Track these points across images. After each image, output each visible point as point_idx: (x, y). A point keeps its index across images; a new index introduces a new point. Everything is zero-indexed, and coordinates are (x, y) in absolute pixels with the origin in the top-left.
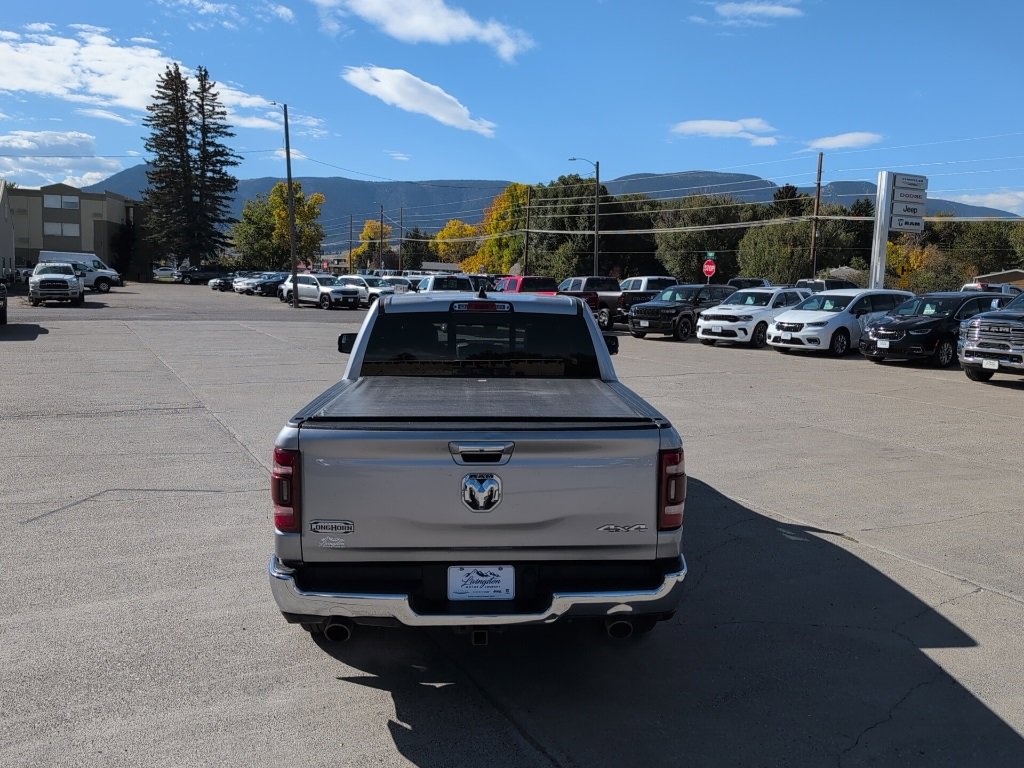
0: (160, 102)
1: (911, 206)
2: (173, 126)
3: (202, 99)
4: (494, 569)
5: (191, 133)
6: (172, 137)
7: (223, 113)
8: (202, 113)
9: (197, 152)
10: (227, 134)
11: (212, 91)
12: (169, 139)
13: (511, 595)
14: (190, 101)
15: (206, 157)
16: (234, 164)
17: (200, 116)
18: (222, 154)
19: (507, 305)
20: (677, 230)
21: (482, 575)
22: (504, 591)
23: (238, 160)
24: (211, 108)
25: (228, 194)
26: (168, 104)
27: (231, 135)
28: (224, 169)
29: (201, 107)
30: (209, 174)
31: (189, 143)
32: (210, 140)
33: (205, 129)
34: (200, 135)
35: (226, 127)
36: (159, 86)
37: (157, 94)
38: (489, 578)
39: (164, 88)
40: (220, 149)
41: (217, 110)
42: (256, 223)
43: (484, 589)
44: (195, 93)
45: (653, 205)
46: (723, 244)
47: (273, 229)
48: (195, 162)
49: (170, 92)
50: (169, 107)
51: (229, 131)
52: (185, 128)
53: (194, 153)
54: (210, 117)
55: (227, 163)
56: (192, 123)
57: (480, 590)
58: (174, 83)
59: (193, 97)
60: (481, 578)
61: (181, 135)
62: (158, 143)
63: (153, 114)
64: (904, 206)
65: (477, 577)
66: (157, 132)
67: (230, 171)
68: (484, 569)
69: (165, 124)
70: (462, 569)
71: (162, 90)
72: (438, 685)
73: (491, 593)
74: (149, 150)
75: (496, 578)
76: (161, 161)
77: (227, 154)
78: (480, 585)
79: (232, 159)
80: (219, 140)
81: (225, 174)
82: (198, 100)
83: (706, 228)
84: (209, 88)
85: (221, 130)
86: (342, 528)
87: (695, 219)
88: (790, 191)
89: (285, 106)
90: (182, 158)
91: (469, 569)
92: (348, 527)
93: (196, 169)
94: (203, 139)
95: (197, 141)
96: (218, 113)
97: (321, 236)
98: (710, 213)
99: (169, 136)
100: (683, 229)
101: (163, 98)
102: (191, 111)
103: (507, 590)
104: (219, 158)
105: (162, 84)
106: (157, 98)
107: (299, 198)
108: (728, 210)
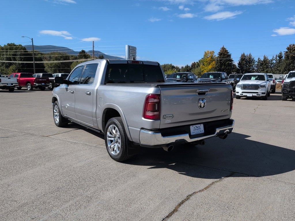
1: (133, 54)
4: (199, 125)
13: (203, 132)
19: (142, 62)
20: (51, 62)
21: (197, 127)
38: (198, 128)
43: (198, 131)
45: (42, 54)
46: (66, 66)
57: (197, 131)
64: (132, 54)
65: (196, 128)
68: (197, 126)
70: (193, 126)
72: (174, 164)
73: (200, 132)
75: (200, 128)
83: (61, 61)
87: (57, 59)
88: (83, 52)
91: (194, 126)
92: (173, 117)
98: (61, 57)
100: (53, 62)
103: (203, 130)
108: (67, 56)
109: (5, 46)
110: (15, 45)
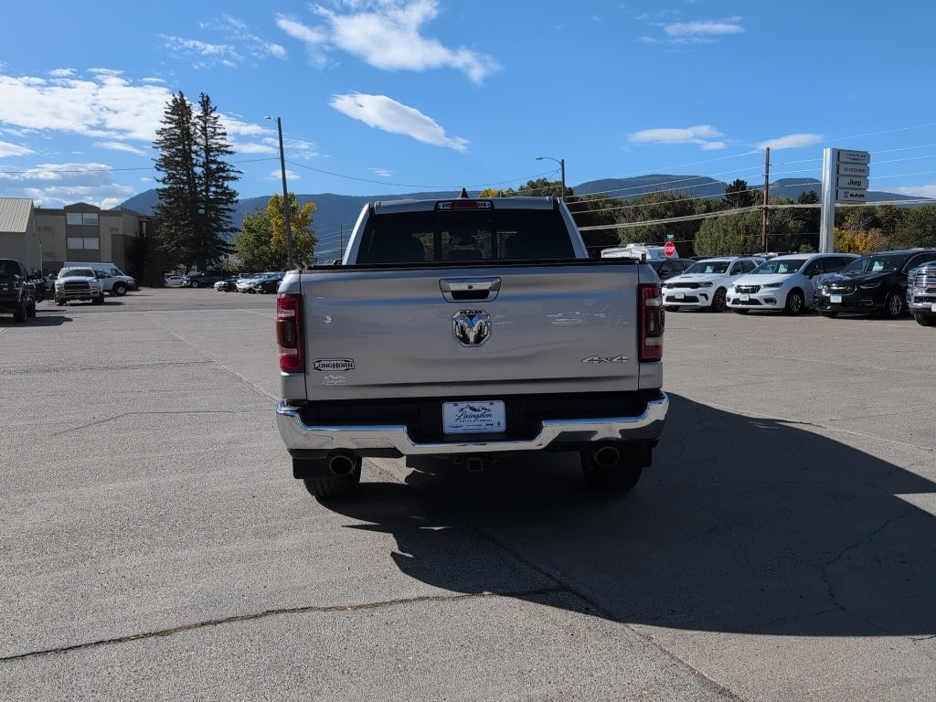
0: (168, 126)
2: (180, 147)
3: (205, 122)
4: (486, 404)
5: (196, 152)
6: (179, 157)
7: (224, 134)
8: (205, 135)
9: (202, 169)
10: (227, 152)
11: (214, 115)
12: (177, 159)
13: (502, 428)
14: (194, 124)
15: (209, 174)
16: (234, 179)
17: (204, 137)
18: (223, 170)
19: (487, 203)
20: (638, 224)
21: (474, 410)
22: (496, 424)
23: (237, 175)
24: (213, 130)
25: (230, 206)
26: (175, 128)
27: (231, 153)
28: (226, 183)
29: (204, 129)
30: (213, 189)
31: (194, 162)
32: (213, 158)
33: (208, 149)
34: (204, 155)
35: (227, 146)
36: (166, 112)
37: (165, 120)
38: (481, 413)
39: (171, 113)
40: (222, 166)
41: (218, 131)
42: (255, 232)
43: (477, 423)
44: (199, 117)
45: (615, 203)
46: (681, 236)
47: (271, 236)
48: (200, 178)
49: (176, 117)
50: (176, 130)
51: (229, 149)
52: (190, 148)
53: (198, 170)
54: (212, 138)
55: (228, 178)
56: (196, 143)
57: (472, 423)
58: (180, 110)
59: (197, 120)
60: (474, 413)
61: (186, 155)
62: (166, 163)
63: (162, 138)
65: (469, 412)
66: (165, 153)
67: (231, 185)
68: (476, 405)
69: (172, 146)
70: (456, 405)
71: (169, 116)
72: (436, 529)
73: (484, 426)
74: (158, 169)
75: (488, 413)
76: (170, 179)
77: (228, 170)
78: (473, 419)
79: (232, 174)
80: (220, 159)
81: (226, 188)
82: (201, 123)
83: (665, 221)
84: (211, 112)
85: (222, 150)
86: (343, 366)
87: (654, 214)
88: (740, 184)
89: (279, 119)
90: (188, 175)
91: (462, 405)
92: (348, 365)
93: (201, 185)
94: (207, 158)
95: (201, 160)
96: (219, 134)
97: (314, 241)
98: (667, 208)
99: (176, 156)
100: (642, 224)
101: (170, 123)
102: (195, 133)
103: (499, 423)
104: (220, 174)
105: (169, 111)
106: (165, 123)
107: (293, 208)
108: (684, 204)
109: (522, 188)
110: (548, 184)
